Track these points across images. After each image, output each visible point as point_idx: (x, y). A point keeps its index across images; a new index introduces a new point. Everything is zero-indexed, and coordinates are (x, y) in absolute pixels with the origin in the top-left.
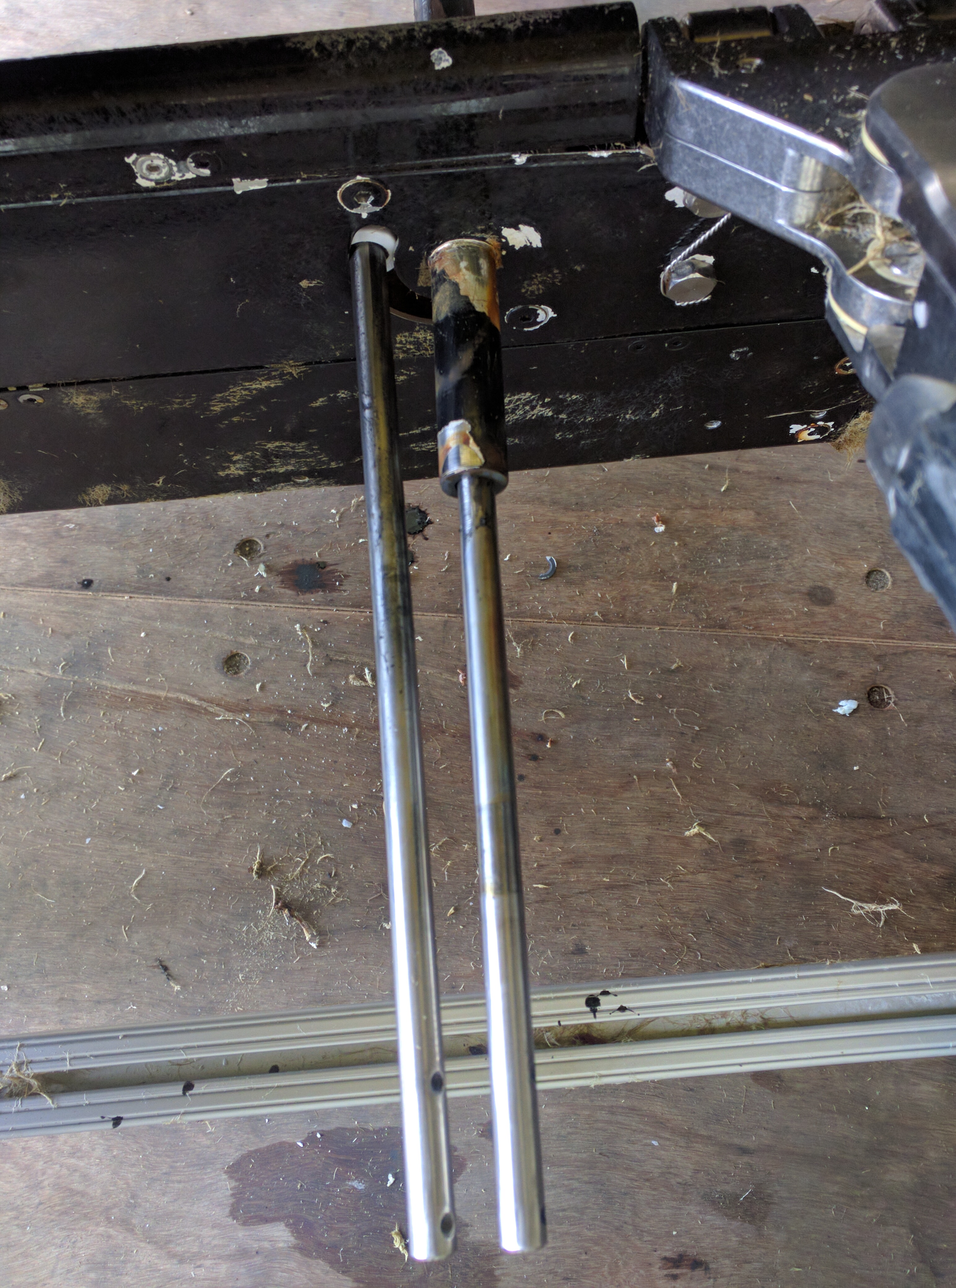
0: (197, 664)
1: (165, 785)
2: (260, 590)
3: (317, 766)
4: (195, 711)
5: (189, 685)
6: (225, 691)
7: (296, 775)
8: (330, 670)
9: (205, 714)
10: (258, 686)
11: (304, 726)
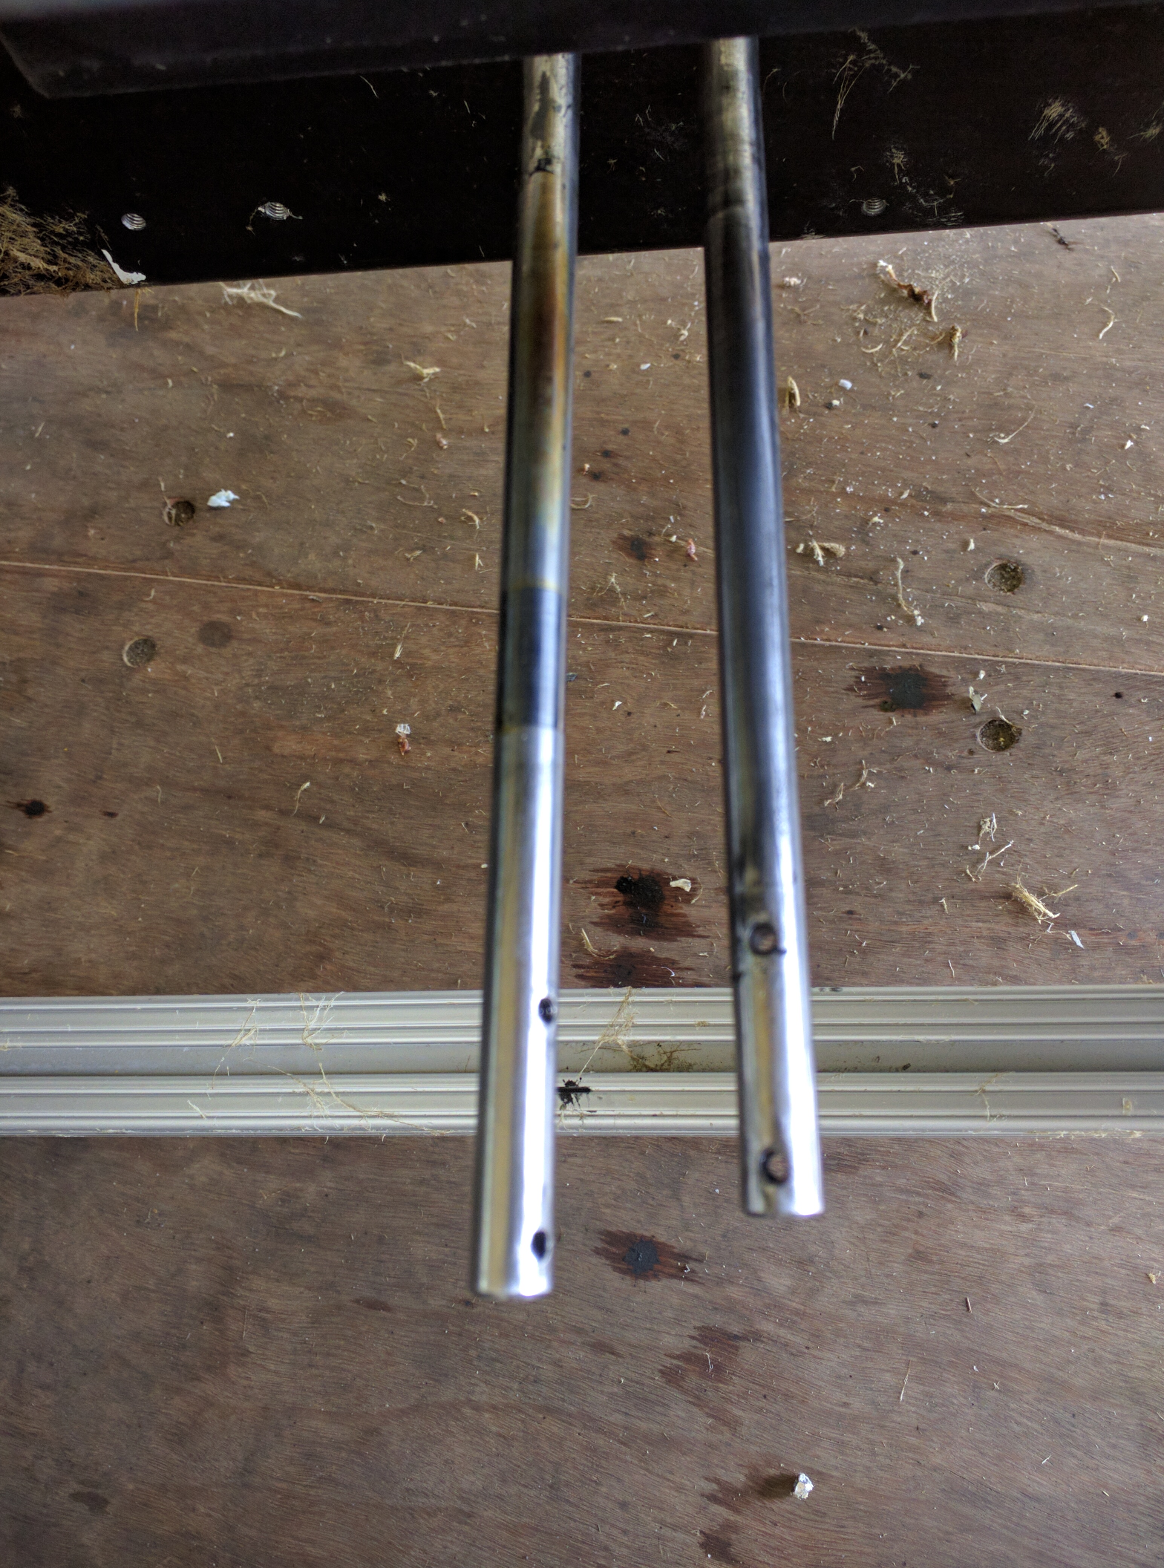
0: (1060, 578)
1: (1087, 431)
2: (977, 674)
3: (886, 449)
4: (1057, 518)
5: (1070, 551)
6: (1017, 542)
7: (913, 438)
8: (872, 565)
9: (1042, 513)
10: (972, 546)
11: (905, 495)
